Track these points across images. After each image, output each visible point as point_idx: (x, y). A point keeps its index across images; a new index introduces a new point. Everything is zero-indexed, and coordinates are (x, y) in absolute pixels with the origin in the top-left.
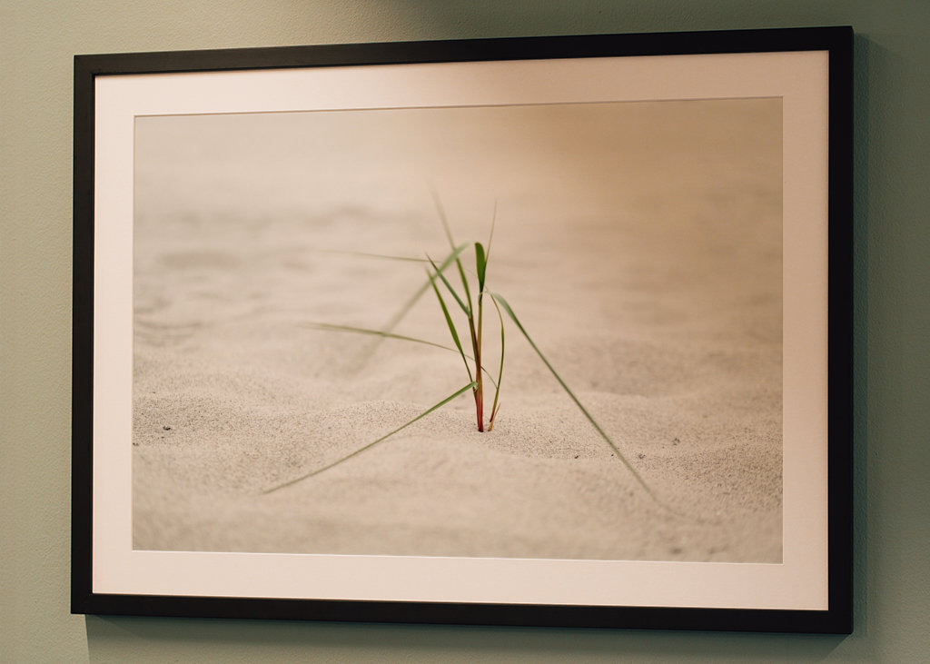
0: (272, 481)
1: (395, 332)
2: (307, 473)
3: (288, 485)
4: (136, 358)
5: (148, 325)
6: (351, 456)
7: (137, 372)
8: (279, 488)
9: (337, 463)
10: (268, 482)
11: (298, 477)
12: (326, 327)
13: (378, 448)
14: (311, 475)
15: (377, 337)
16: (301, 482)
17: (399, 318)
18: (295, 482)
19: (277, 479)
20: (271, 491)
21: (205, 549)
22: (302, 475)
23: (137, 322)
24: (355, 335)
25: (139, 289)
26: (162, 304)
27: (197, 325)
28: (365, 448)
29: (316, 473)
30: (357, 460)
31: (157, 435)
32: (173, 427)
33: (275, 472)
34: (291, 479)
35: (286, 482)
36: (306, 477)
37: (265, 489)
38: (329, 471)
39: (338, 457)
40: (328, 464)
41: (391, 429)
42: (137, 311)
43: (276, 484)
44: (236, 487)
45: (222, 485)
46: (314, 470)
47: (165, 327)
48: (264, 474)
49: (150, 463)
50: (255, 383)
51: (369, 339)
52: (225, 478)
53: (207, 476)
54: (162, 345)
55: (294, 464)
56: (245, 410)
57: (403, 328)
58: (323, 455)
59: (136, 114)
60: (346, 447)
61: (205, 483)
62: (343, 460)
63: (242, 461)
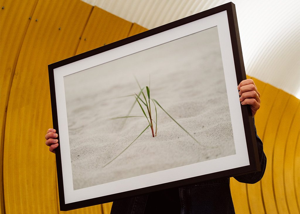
0: (105, 164)
1: (130, 116)
2: (112, 159)
3: (108, 164)
4: (70, 139)
5: (72, 130)
6: (123, 152)
7: (70, 143)
8: (106, 165)
9: (119, 155)
10: (104, 164)
11: (111, 161)
12: (113, 119)
13: (129, 148)
14: (114, 160)
15: (126, 118)
16: (111, 162)
17: (130, 111)
18: (110, 162)
19: (106, 163)
20: (105, 166)
21: (91, 186)
22: (112, 160)
23: (69, 129)
24: (120, 119)
25: (69, 121)
26: (74, 123)
27: (83, 127)
28: (126, 149)
29: (115, 159)
30: (124, 152)
31: (76, 158)
32: (80, 155)
33: (105, 161)
34: (109, 162)
35: (108, 163)
36: (113, 160)
37: (103, 166)
38: (118, 157)
39: (120, 153)
40: (117, 155)
41: (132, 142)
42: (69, 126)
43: (106, 164)
44: (96, 167)
45: (93, 167)
46: (114, 158)
47: (75, 129)
48: (102, 162)
49: (75, 166)
50: (98, 138)
51: (123, 119)
52: (93, 166)
53: (89, 166)
54: (75, 134)
55: (109, 157)
56: (96, 146)
57: (132, 114)
58: (116, 153)
59: (64, 76)
60: (121, 150)
61: (89, 168)
62: (121, 154)
63: (97, 160)
